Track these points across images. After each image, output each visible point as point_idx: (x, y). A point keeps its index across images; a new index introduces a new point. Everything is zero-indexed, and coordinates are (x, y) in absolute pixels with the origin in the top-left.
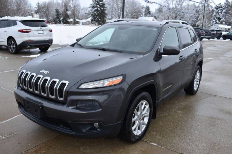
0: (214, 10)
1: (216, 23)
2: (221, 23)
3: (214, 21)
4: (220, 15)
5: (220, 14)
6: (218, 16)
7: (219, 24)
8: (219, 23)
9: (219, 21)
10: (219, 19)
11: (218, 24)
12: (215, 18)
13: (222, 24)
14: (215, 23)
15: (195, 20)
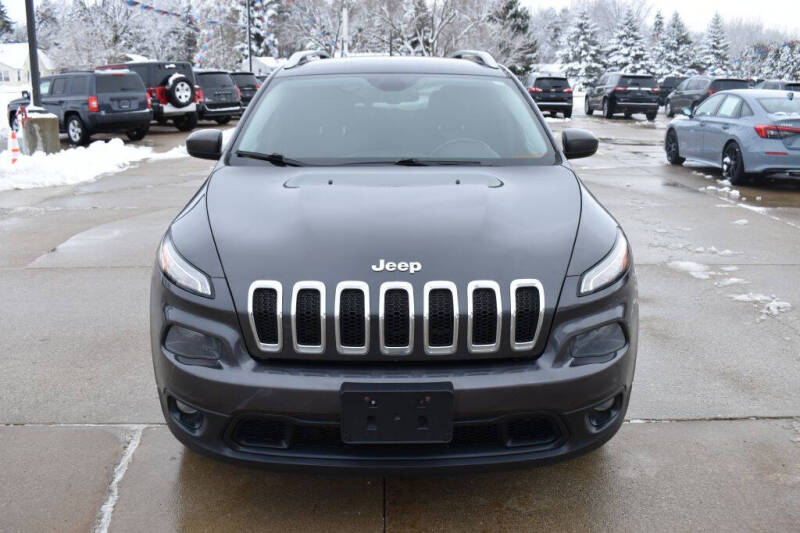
0: (238, 11)
1: (251, 51)
2: (267, 53)
3: (242, 45)
4: (258, 27)
5: (257, 22)
6: (254, 30)
7: (261, 56)
8: (261, 51)
9: (259, 45)
10: (259, 39)
11: (256, 55)
12: (244, 37)
13: (271, 56)
14: (247, 52)
15: (182, 45)
